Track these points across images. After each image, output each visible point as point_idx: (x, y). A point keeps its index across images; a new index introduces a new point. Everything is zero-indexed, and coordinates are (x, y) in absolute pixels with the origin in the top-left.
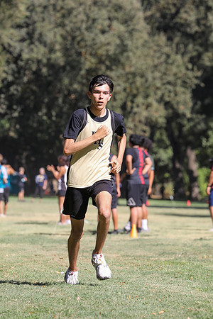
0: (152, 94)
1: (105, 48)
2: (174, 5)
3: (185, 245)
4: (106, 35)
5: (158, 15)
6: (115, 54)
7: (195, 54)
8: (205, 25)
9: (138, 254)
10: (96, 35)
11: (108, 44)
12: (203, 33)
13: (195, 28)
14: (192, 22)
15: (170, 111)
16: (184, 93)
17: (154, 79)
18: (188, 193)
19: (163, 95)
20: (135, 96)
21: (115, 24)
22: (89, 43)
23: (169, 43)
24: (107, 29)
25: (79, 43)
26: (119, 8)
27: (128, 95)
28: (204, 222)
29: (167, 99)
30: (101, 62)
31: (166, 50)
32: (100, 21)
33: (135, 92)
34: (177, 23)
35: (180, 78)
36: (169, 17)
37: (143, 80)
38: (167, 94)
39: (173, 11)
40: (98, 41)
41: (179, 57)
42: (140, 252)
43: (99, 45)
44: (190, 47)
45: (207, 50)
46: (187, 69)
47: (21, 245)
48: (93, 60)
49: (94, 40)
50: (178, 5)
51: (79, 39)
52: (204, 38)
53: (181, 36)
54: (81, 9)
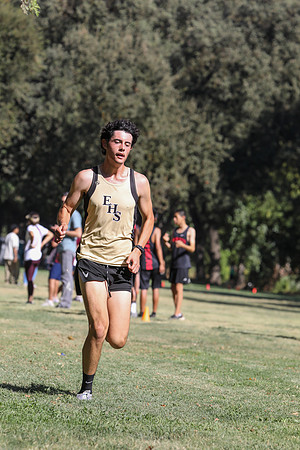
0: (176, 164)
1: (127, 111)
2: (207, 68)
3: (202, 333)
4: (129, 97)
5: (188, 78)
6: (137, 118)
7: (225, 123)
8: (239, 92)
9: (150, 340)
10: (118, 96)
11: (131, 106)
12: (237, 101)
13: (229, 96)
14: (225, 87)
15: (194, 184)
16: (211, 166)
17: (179, 148)
18: (207, 276)
19: (188, 166)
20: (156, 166)
21: (141, 85)
22: (110, 104)
23: (199, 110)
24: (131, 90)
25: (99, 103)
26: (145, 68)
27: (149, 163)
28: (224, 309)
29: (192, 171)
31: (195, 117)
32: (124, 82)
33: (157, 161)
34: (208, 88)
35: (207, 149)
36: (199, 80)
37: (167, 148)
38: (192, 166)
39: (206, 74)
40: (120, 102)
41: (209, 126)
42: (151, 338)
43: (121, 106)
44: (221, 115)
45: (239, 120)
46: (217, 140)
47: (21, 321)
49: (115, 101)
50: (211, 68)
51: (99, 99)
52: (237, 107)
53: (212, 103)
54: (103, 67)
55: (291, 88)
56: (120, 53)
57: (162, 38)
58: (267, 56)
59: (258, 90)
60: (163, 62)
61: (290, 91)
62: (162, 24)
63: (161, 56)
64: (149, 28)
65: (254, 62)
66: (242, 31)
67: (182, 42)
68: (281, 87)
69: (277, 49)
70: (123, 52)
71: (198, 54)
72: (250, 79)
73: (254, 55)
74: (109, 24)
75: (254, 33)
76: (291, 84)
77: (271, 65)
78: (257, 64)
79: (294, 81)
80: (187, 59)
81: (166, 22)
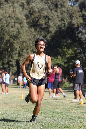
0: (29, 49)
1: (13, 33)
2: (37, 18)
4: (13, 28)
5: (31, 21)
6: (16, 35)
7: (44, 35)
8: (48, 25)
9: (24, 105)
10: (10, 28)
11: (14, 31)
12: (47, 27)
13: (45, 26)
14: (43, 24)
17: (30, 44)
19: (33, 49)
20: (23, 49)
21: (16, 24)
22: (7, 31)
23: (35, 31)
24: (13, 26)
25: (4, 31)
26: (18, 19)
27: (21, 49)
28: (47, 94)
29: (34, 51)
30: (11, 37)
31: (34, 33)
32: (11, 23)
34: (38, 24)
36: (35, 22)
37: (26, 44)
40: (10, 30)
41: (39, 36)
43: (11, 31)
44: (43, 32)
45: (48, 33)
48: (9, 37)
50: (39, 18)
51: (4, 29)
52: (47, 29)
53: (40, 29)
54: (4, 19)
55: (64, 22)
56: (9, 15)
57: (22, 9)
58: (56, 13)
59: (54, 24)
60: (23, 16)
61: (64, 23)
62: (22, 4)
63: (22, 15)
64: (18, 6)
65: (52, 15)
66: (48, 5)
67: (29, 10)
68: (61, 22)
69: (59, 10)
70: (10, 14)
71: (34, 13)
72: (51, 20)
73: (52, 13)
74: (5, 6)
75: (51, 6)
76: (64, 21)
77: (57, 15)
78: (53, 15)
79: (65, 20)
80: (31, 15)
81: (23, 4)
